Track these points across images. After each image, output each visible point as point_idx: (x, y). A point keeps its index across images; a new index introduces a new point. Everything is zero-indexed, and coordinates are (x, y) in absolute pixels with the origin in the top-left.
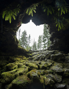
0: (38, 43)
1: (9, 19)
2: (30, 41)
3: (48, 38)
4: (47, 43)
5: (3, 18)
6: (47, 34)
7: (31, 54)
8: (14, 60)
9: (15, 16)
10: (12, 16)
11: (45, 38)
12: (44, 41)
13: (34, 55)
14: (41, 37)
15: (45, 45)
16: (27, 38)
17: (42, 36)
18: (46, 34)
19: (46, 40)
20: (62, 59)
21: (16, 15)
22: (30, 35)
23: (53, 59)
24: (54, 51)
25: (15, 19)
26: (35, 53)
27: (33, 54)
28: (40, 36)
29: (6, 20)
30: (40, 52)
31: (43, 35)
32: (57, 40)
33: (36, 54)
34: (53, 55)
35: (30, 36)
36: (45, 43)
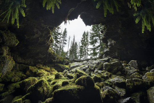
0: (81, 45)
1: (51, 8)
2: (66, 40)
3: (100, 37)
4: (99, 46)
5: (44, 6)
6: (99, 31)
7: (67, 66)
8: (37, 73)
9: (59, 3)
10: (55, 4)
11: (94, 38)
12: (92, 43)
13: (74, 67)
14: (87, 35)
15: (94, 49)
16: (59, 34)
17: (89, 34)
18: (96, 31)
19: (96, 41)
20: (119, 69)
21: (61, 3)
22: (66, 29)
23: (107, 69)
24: (109, 58)
25: (59, 8)
26: (76, 64)
27: (71, 66)
28: (85, 32)
29: (47, 9)
30: (85, 62)
31: (92, 32)
32: (113, 42)
33: (77, 66)
34: (107, 63)
35: (65, 32)
36: (94, 47)
